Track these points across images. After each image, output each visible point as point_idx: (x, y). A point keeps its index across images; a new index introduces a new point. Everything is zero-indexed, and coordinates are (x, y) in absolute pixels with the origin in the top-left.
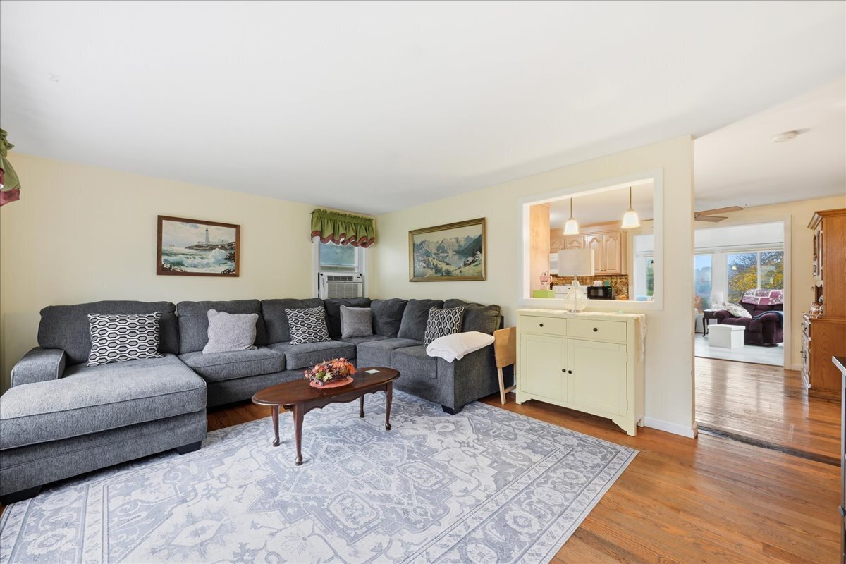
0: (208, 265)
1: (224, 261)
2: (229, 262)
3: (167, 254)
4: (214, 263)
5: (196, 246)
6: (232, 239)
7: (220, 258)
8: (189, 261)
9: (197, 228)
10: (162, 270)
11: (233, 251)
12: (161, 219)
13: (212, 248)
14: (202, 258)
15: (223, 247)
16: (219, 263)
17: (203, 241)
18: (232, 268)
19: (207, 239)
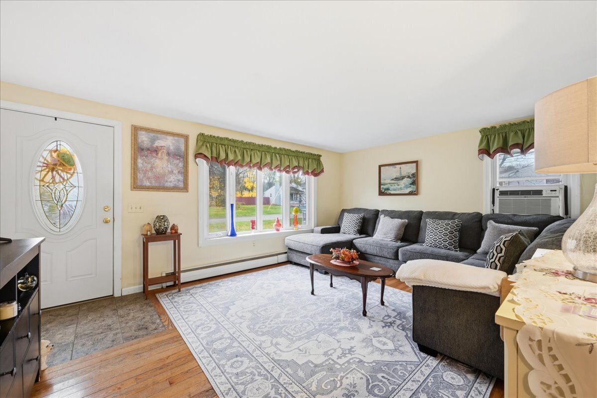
0: (401, 189)
1: (409, 186)
2: (412, 186)
3: (383, 185)
4: (404, 187)
5: (395, 178)
6: (414, 171)
7: (407, 184)
8: (392, 187)
9: (395, 167)
10: (381, 193)
11: (415, 180)
13: (403, 178)
14: (398, 185)
15: (409, 177)
16: (407, 187)
17: (398, 175)
18: (414, 190)
19: (401, 173)
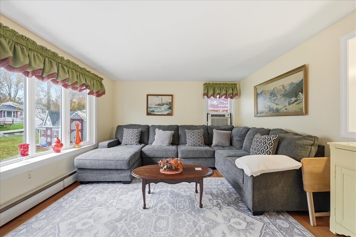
0: (162, 111)
1: (167, 110)
2: (169, 110)
3: (149, 108)
4: (164, 110)
5: (158, 104)
6: (170, 101)
7: (166, 108)
8: (156, 110)
9: (158, 97)
10: (148, 114)
11: (171, 106)
12: (148, 95)
13: (163, 104)
14: (160, 109)
15: (167, 104)
16: (166, 110)
17: (160, 102)
18: (170, 112)
19: (162, 101)
